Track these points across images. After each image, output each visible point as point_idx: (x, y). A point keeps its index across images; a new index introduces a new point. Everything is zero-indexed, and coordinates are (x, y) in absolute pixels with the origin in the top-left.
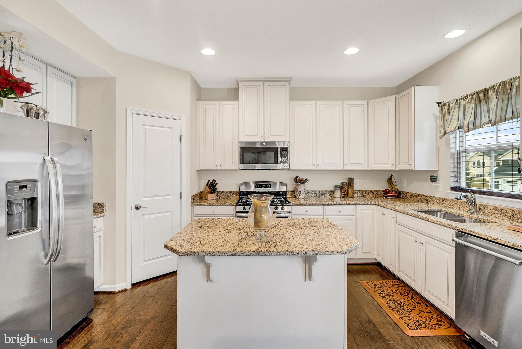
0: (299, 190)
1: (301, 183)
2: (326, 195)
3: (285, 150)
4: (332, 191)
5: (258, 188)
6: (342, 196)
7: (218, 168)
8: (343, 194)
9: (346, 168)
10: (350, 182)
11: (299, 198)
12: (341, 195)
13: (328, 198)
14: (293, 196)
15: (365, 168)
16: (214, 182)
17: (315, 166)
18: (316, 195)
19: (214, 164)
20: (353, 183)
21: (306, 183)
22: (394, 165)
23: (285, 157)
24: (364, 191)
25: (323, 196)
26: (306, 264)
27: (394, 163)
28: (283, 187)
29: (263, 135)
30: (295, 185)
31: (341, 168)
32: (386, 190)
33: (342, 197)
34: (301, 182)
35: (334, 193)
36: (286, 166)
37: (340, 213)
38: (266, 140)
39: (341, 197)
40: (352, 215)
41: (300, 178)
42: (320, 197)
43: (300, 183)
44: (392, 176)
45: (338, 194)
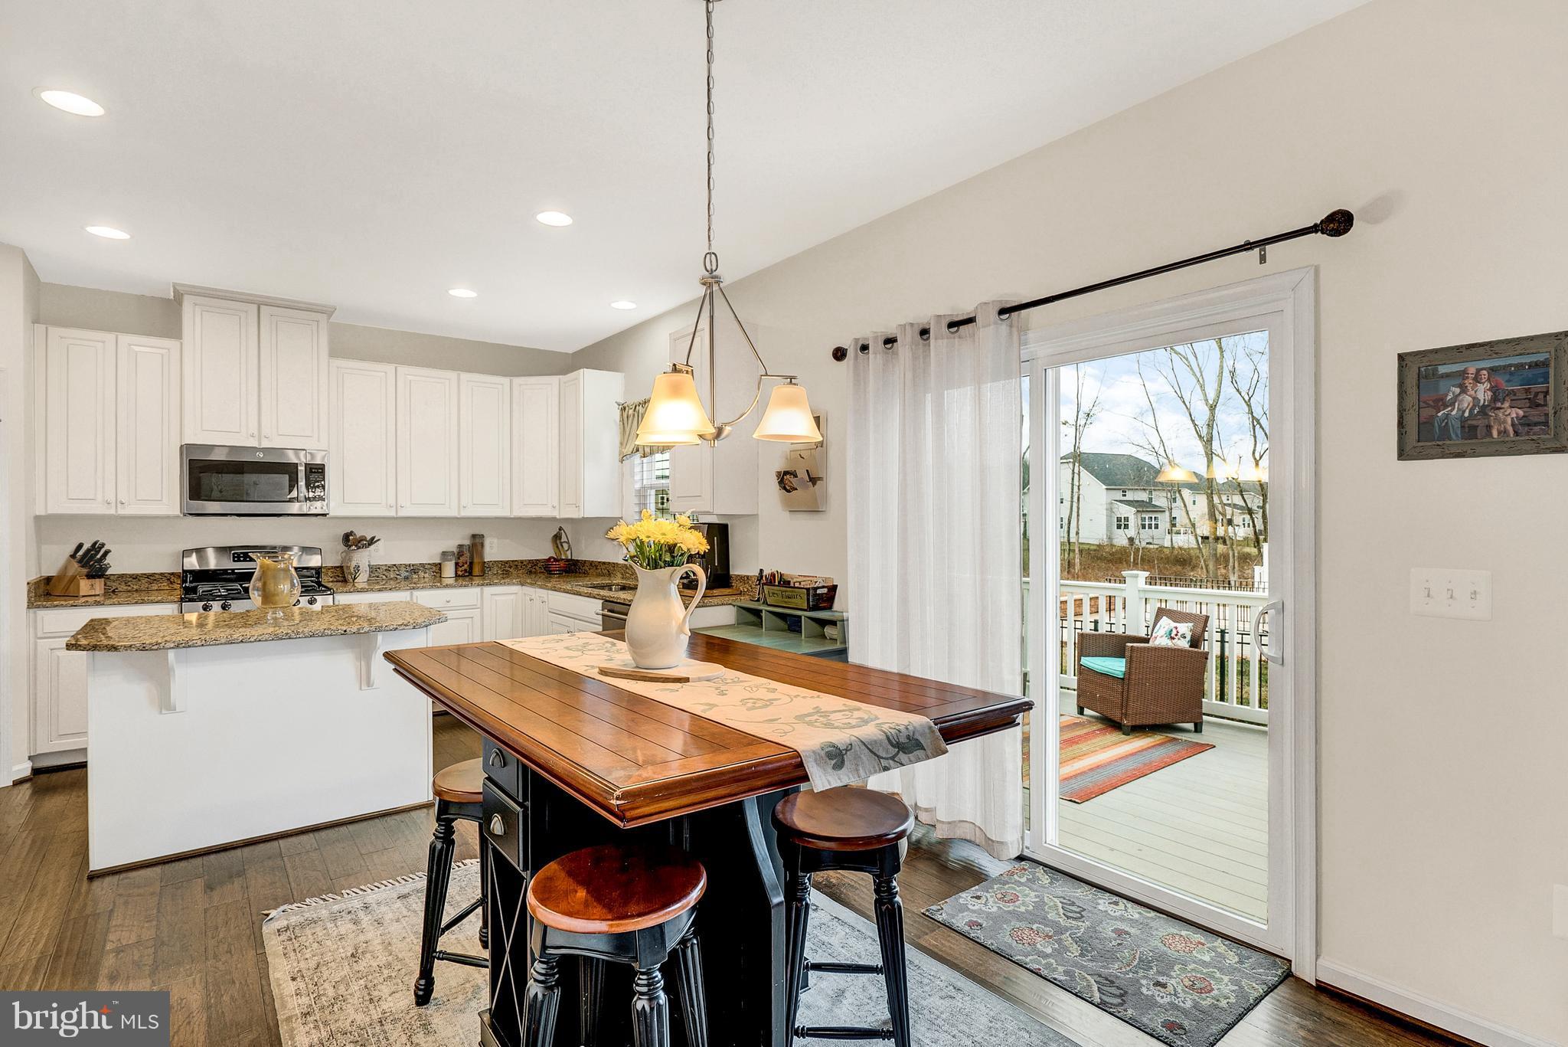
0: (353, 564)
1: (359, 548)
2: (422, 574)
3: (318, 472)
4: (435, 565)
5: (239, 561)
6: (460, 573)
7: (112, 512)
8: (460, 569)
9: (464, 513)
10: (477, 542)
11: (356, 581)
12: (456, 572)
13: (426, 580)
14: (340, 579)
15: (506, 513)
16: (100, 548)
17: (394, 508)
18: (398, 573)
19: (99, 497)
20: (482, 545)
21: (372, 547)
22: (557, 507)
23: (318, 487)
24: (507, 562)
25: (414, 576)
26: (363, 663)
27: (556, 504)
28: (309, 557)
29: (256, 433)
30: (345, 551)
31: (454, 513)
32: (550, 559)
33: (459, 576)
34: (359, 545)
35: (440, 569)
36: (317, 507)
37: (449, 605)
38: (265, 444)
39: (456, 576)
40: (473, 607)
41: (358, 536)
42: (408, 578)
43: (356, 546)
44: (561, 528)
45: (449, 570)
